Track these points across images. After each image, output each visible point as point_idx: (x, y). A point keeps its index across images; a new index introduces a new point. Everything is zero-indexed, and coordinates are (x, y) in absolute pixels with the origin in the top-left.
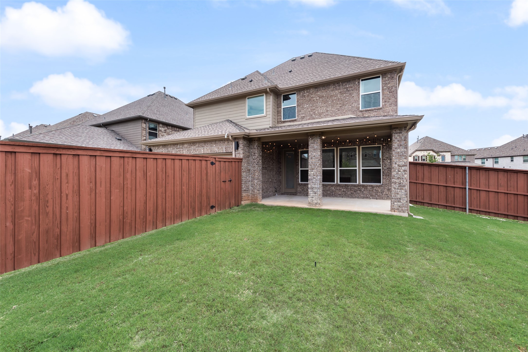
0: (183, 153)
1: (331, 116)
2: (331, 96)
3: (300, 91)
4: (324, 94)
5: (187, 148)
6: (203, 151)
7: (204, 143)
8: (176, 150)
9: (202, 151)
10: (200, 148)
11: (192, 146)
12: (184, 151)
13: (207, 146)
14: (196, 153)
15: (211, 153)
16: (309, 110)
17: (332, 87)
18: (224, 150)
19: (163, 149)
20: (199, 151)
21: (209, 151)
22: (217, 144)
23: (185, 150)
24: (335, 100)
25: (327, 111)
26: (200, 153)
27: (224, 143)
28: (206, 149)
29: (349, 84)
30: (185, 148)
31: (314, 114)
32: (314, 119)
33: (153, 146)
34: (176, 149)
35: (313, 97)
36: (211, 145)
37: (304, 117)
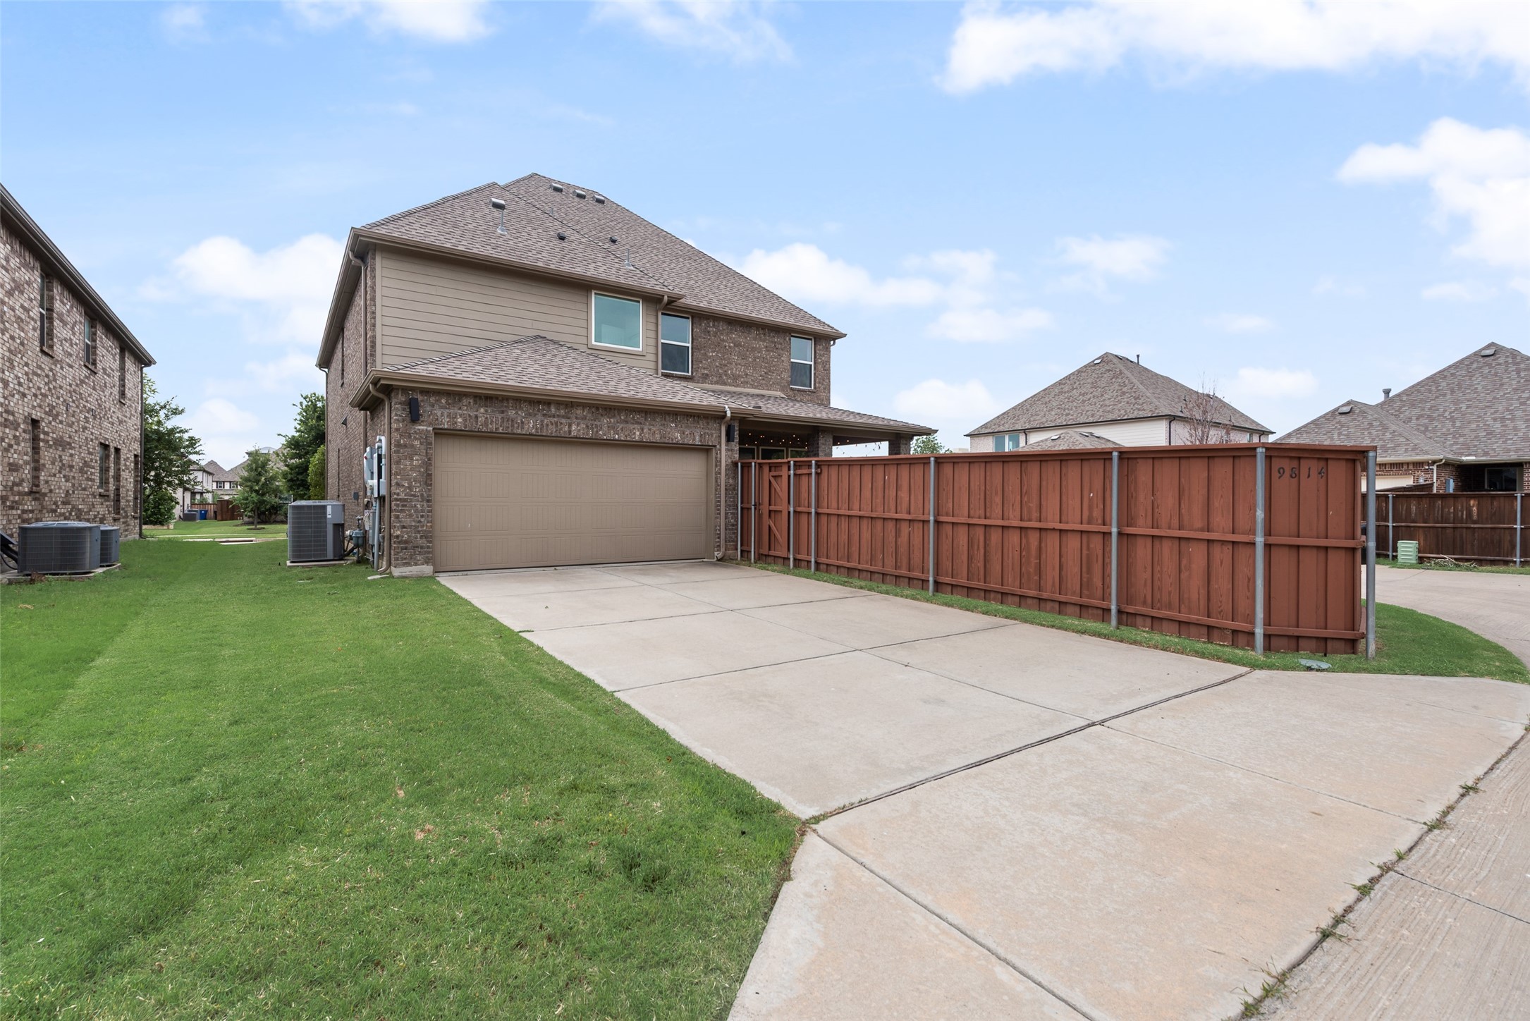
0: (570, 432)
1: (753, 387)
2: (753, 349)
3: (700, 318)
4: (742, 341)
5: (584, 418)
6: (640, 435)
7: (643, 415)
8: (542, 421)
9: (638, 433)
10: (632, 426)
11: (602, 415)
12: (574, 427)
13: (653, 423)
14: (617, 437)
15: (661, 441)
16: (717, 364)
17: (754, 333)
18: (697, 438)
19: (482, 410)
20: (626, 433)
21: (658, 436)
22: (680, 422)
23: (578, 424)
24: (758, 358)
25: (747, 375)
26: (628, 439)
27: (698, 422)
28: (650, 430)
29: (778, 338)
30: (576, 418)
31: (726, 376)
32: (725, 384)
33: (426, 392)
34: (539, 417)
35: (723, 340)
36: (663, 422)
37: (707, 375)
